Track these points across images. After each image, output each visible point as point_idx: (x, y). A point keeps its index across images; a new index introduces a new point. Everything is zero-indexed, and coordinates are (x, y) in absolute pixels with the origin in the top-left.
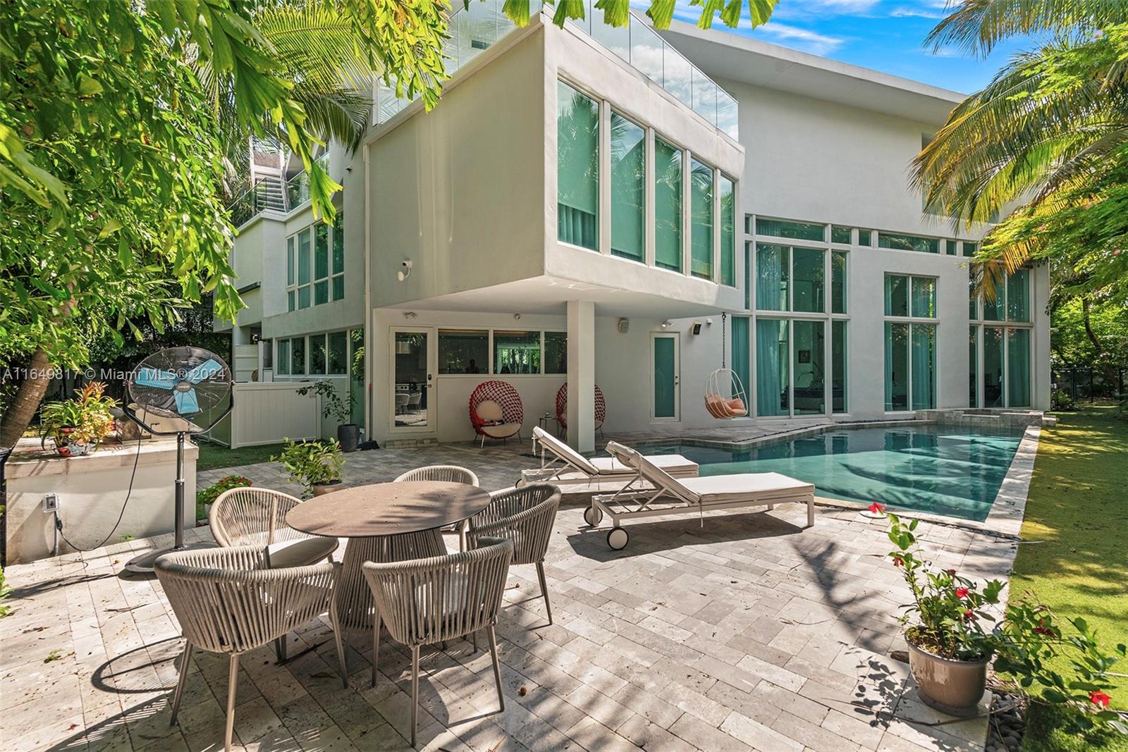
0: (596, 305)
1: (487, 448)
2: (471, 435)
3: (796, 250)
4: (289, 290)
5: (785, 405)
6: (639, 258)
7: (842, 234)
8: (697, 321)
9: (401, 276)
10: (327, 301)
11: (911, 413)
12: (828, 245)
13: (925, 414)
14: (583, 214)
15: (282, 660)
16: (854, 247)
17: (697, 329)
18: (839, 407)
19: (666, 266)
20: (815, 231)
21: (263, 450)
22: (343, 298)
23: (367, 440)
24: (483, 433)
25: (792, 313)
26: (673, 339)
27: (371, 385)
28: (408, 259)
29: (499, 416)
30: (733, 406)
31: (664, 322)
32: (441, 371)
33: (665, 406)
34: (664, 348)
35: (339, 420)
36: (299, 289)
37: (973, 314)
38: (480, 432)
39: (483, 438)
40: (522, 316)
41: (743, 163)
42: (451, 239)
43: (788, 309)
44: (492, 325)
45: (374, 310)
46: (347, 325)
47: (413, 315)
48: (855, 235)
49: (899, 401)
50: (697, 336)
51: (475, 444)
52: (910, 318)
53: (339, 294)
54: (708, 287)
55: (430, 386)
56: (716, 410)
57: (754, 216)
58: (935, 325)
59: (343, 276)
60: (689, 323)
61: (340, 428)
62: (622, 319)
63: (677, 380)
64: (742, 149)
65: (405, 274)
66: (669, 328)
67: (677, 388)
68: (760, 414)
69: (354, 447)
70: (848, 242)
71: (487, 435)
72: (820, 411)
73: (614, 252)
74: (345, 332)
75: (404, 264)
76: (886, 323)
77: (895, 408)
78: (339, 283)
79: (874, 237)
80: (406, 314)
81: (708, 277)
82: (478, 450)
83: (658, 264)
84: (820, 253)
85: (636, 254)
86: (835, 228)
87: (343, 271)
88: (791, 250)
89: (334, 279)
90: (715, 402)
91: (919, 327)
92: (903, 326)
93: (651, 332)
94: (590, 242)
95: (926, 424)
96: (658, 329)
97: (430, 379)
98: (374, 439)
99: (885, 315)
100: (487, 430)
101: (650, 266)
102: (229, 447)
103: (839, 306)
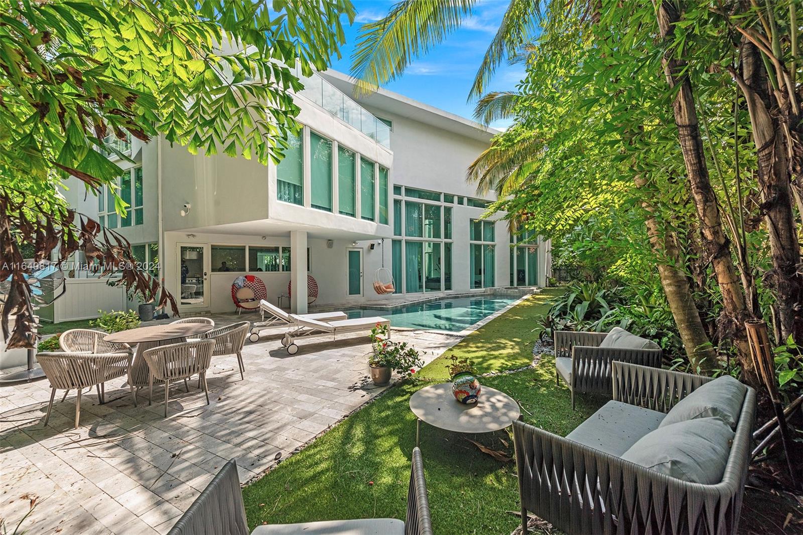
0: (308, 233)
1: (242, 315)
2: (233, 308)
3: (426, 205)
4: (100, 215)
5: (421, 287)
6: (330, 210)
7: (449, 198)
8: (372, 242)
9: (183, 213)
10: (130, 225)
11: (483, 289)
12: (442, 203)
13: (489, 290)
14: (295, 186)
15: (102, 403)
16: (455, 206)
17: (372, 246)
18: (448, 287)
19: (347, 214)
20: (436, 196)
21: (81, 323)
22: (142, 223)
23: (161, 313)
24: (240, 306)
25: (432, 239)
26: (359, 252)
27: (163, 280)
28: (188, 203)
29: (252, 296)
30: (387, 288)
31: (354, 243)
32: (213, 270)
33: (355, 289)
34: (354, 257)
35: (140, 302)
36: (108, 215)
37: (512, 241)
38: (239, 306)
39: (240, 310)
40: (267, 238)
41: (392, 160)
42: (215, 193)
43: (429, 237)
44: (248, 243)
45: (165, 232)
46: (146, 241)
47: (194, 236)
48: (456, 199)
49: (478, 284)
50: (372, 250)
51: (236, 313)
52: (482, 242)
53: (139, 221)
54: (371, 225)
55: (206, 279)
56: (379, 290)
57: (404, 187)
58: (495, 245)
59: (142, 209)
60: (367, 243)
61: (140, 306)
62: (329, 240)
63: (361, 274)
64: (392, 153)
65: (186, 212)
66: (357, 246)
67: (361, 278)
68: (408, 291)
69: (151, 318)
70: (452, 202)
71: (242, 307)
72: (439, 289)
73: (313, 206)
74: (145, 246)
75: (185, 206)
76: (471, 244)
77: (476, 287)
78: (139, 213)
79: (465, 200)
80: (189, 235)
81: (372, 220)
82: (237, 316)
83: (341, 212)
84: (438, 208)
85: (328, 207)
86: (446, 195)
87: (142, 205)
88: (424, 205)
89: (136, 210)
90: (378, 285)
91: (486, 246)
92: (480, 246)
93: (346, 248)
94: (299, 202)
95: (489, 295)
96: (351, 246)
97: (205, 275)
98: (165, 313)
99: (471, 240)
100: (242, 304)
101: (335, 214)
102: (52, 322)
103: (448, 235)
